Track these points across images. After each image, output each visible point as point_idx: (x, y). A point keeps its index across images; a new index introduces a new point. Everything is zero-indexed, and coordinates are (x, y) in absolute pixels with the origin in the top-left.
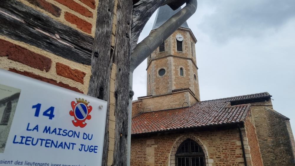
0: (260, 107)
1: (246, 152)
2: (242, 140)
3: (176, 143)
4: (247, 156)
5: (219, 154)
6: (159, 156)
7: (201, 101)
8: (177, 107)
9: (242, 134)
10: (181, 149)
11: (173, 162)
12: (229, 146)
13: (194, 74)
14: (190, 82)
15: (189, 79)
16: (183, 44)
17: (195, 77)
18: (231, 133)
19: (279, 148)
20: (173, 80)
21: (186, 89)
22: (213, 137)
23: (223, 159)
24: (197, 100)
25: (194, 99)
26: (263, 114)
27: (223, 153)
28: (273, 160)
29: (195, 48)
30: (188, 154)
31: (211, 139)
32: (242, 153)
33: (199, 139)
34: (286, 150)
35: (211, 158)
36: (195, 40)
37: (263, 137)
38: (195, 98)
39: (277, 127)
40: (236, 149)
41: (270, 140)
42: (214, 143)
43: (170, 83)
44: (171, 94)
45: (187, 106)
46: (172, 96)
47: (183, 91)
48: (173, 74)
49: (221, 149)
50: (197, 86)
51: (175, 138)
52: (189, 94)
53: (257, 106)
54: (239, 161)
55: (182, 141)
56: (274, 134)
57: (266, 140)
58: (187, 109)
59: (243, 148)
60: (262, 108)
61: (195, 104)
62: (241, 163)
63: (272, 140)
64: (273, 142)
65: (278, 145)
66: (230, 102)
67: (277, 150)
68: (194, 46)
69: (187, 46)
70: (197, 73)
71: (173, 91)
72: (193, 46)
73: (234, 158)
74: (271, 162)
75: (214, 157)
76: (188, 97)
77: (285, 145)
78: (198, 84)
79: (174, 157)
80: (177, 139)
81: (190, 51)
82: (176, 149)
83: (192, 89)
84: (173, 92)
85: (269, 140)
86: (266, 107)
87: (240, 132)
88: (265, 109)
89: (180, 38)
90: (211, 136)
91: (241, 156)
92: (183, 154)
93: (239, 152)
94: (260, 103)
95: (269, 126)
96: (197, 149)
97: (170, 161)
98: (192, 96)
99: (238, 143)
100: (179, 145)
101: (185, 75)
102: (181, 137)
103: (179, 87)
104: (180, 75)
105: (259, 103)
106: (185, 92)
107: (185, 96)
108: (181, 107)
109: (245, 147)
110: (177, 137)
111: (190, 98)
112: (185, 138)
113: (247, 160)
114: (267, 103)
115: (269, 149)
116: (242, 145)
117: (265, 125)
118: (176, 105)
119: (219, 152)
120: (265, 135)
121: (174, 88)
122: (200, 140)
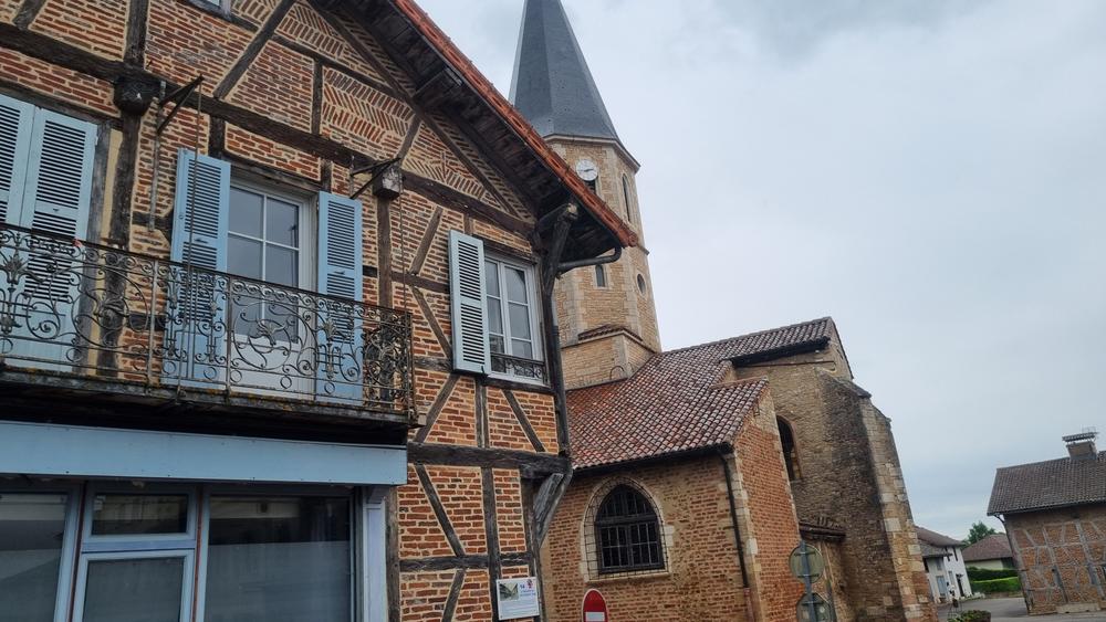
0: (805, 367)
1: (736, 505)
2: (728, 481)
3: (595, 496)
4: (738, 512)
5: (684, 513)
6: (558, 529)
7: (663, 351)
8: (596, 381)
9: (730, 466)
10: (605, 510)
11: (592, 539)
12: (705, 495)
13: (638, 272)
14: (625, 304)
15: (624, 295)
16: (599, 186)
17: (641, 282)
18: (708, 467)
19: (849, 469)
20: (578, 303)
21: (617, 330)
22: (671, 479)
23: (694, 524)
24: (653, 353)
25: (642, 351)
26: (811, 386)
27: (694, 511)
28: (836, 497)
29: (634, 190)
30: (623, 519)
31: (669, 483)
32: (729, 507)
33: (642, 484)
34: (862, 473)
35: (670, 523)
36: (632, 166)
37: (814, 445)
38: (646, 348)
39: (842, 417)
40: (717, 499)
41: (828, 449)
42: (674, 492)
43: (570, 312)
44: (577, 345)
45: (623, 375)
46: (578, 350)
47: (608, 335)
48: (576, 285)
49: (689, 502)
50: (647, 308)
51: (591, 487)
52: (626, 342)
53: (797, 364)
54: (725, 525)
55: (607, 491)
56: (838, 436)
57: (820, 451)
58: (621, 389)
59: (731, 497)
60: (809, 370)
61: (644, 367)
62: (729, 528)
63: (832, 449)
64: (835, 455)
65: (846, 462)
66: (730, 359)
67: (844, 475)
68: (633, 182)
69: (610, 192)
70: (645, 268)
71: (581, 337)
72: (627, 185)
73: (716, 519)
74: (833, 503)
75: (677, 520)
76: (623, 351)
77: (859, 460)
78: (651, 300)
79: (591, 530)
80: (597, 487)
81: (621, 206)
82: (595, 511)
83: (634, 322)
84: (580, 339)
85: (826, 449)
86: (818, 368)
87: (725, 463)
88: (817, 372)
89: (587, 171)
90: (668, 475)
91: (729, 513)
92: (611, 520)
93: (723, 505)
94: (804, 356)
95: (827, 416)
96: (640, 506)
97: (583, 539)
98: (635, 345)
99: (722, 487)
100: (600, 500)
101: (610, 283)
102: (604, 482)
103: (596, 323)
104: (596, 288)
105: (802, 358)
106: (614, 339)
107: (614, 348)
108: (607, 379)
109: (735, 494)
110: (595, 483)
111: (627, 352)
112: (614, 484)
113: (740, 520)
114: (822, 355)
115: (827, 473)
116: (730, 491)
117: (819, 412)
118: (592, 375)
119: (686, 509)
120: (818, 438)
121: (583, 327)
122: (645, 487)
